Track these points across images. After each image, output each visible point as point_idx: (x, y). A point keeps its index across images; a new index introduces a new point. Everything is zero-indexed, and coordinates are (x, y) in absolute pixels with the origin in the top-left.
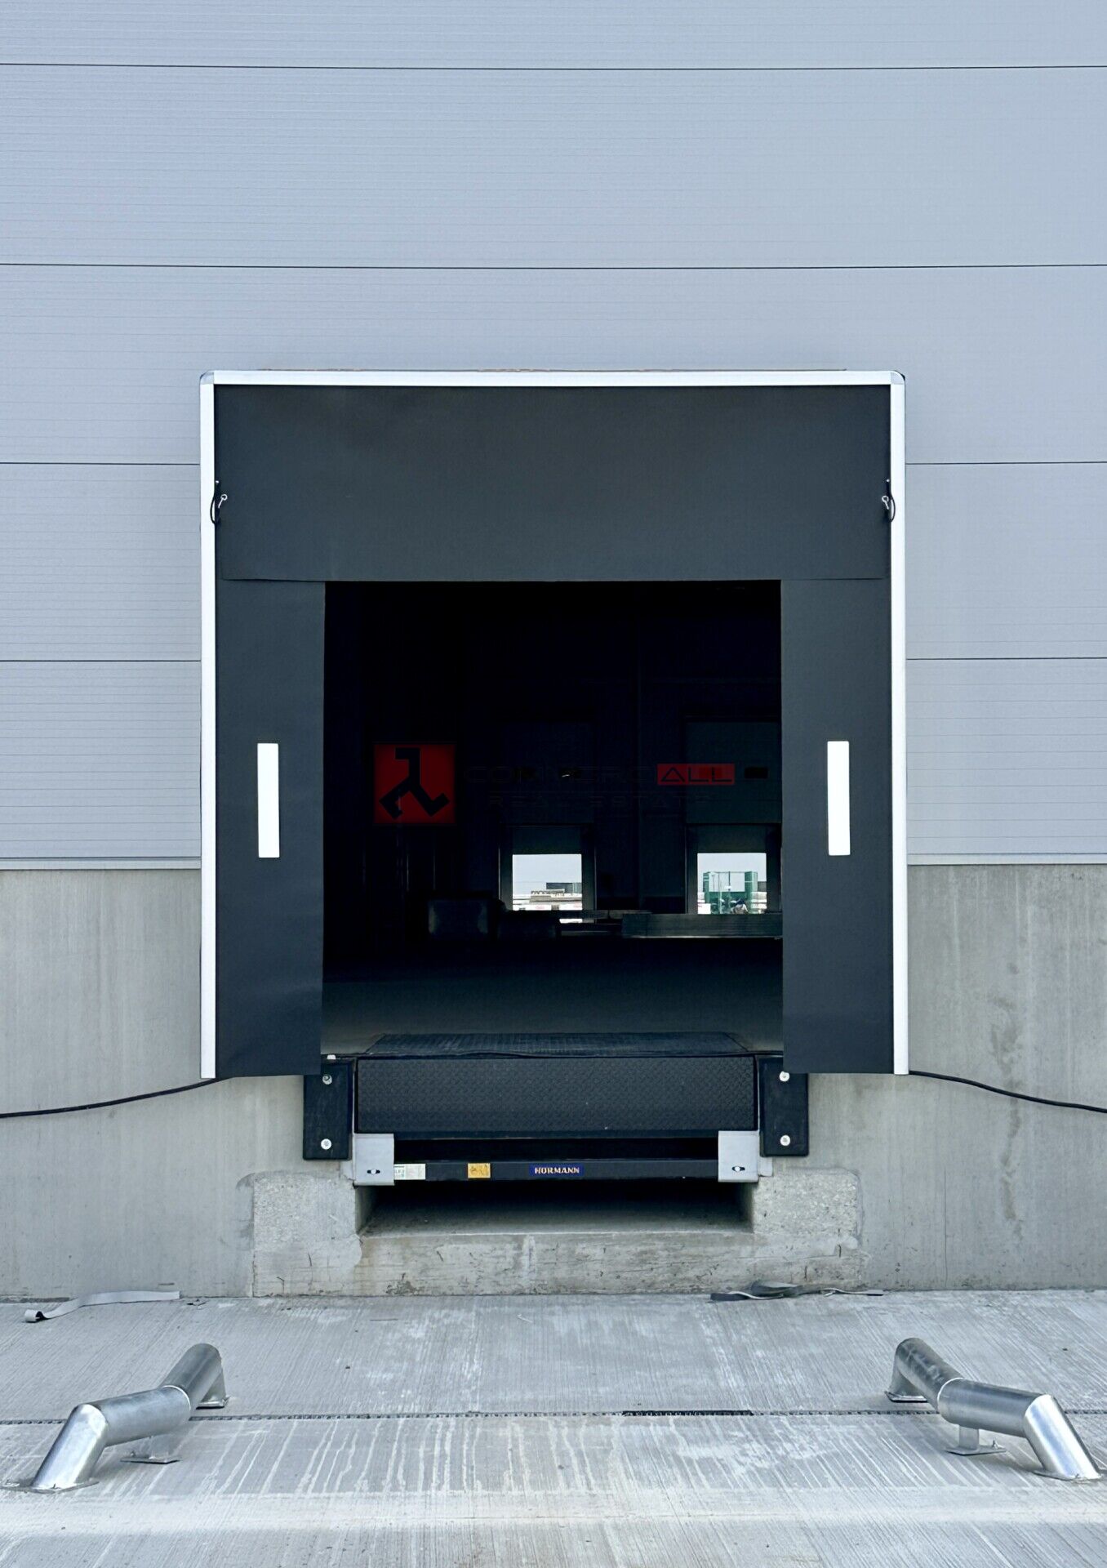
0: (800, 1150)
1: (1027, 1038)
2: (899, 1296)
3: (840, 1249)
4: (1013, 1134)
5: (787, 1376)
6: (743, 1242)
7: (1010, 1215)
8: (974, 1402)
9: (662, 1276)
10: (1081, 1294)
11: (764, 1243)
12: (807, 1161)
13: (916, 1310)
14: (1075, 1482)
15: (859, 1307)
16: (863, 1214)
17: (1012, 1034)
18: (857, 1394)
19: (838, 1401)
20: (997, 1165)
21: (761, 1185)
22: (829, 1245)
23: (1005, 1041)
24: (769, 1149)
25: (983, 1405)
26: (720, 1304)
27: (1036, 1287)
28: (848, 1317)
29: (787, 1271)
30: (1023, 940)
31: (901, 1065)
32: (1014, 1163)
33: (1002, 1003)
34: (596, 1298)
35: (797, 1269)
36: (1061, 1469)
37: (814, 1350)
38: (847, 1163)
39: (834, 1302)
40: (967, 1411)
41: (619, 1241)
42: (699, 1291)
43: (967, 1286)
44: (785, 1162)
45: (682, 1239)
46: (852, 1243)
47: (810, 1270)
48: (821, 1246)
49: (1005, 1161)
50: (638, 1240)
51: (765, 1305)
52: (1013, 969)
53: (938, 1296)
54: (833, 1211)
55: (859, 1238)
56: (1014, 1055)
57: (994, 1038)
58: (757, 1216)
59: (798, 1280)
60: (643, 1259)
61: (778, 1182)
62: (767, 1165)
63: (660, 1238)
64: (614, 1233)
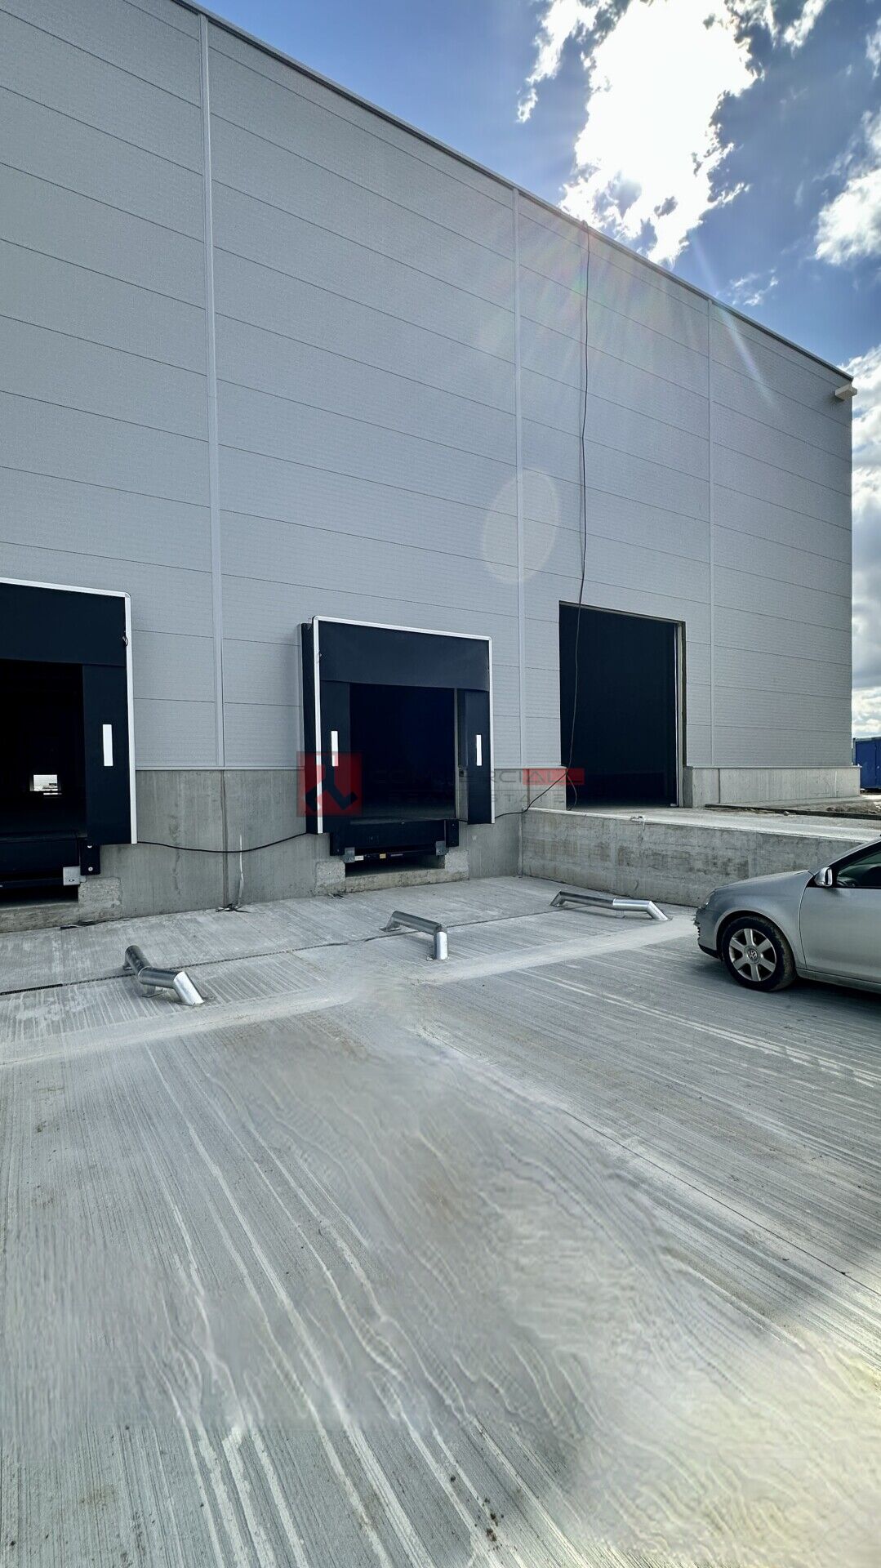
0: (97, 871)
1: (182, 828)
2: (136, 920)
3: (113, 906)
4: (177, 861)
5: (83, 963)
6: (75, 906)
7: (177, 888)
8: (152, 976)
9: (40, 922)
10: (201, 912)
11: (83, 906)
12: (99, 876)
13: (141, 925)
14: (193, 1006)
15: (119, 926)
16: (122, 892)
17: (176, 828)
18: (111, 968)
19: (101, 972)
20: (172, 872)
21: (82, 886)
22: (109, 905)
23: (174, 830)
24: (84, 872)
25: (156, 977)
26: (64, 931)
27: (186, 911)
28: (114, 931)
29: (92, 915)
30: (180, 795)
31: (134, 840)
32: (178, 871)
33: (173, 817)
34: (11, 933)
35: (97, 914)
36: (189, 1002)
37: (98, 948)
38: (116, 875)
39: (110, 925)
40: (149, 980)
41: (21, 911)
42: (56, 926)
43: (161, 913)
44: (90, 877)
45: (48, 908)
46: (118, 903)
47: (102, 914)
48: (105, 905)
49: (175, 870)
50: (28, 910)
51: (82, 929)
52: (177, 805)
53: (150, 918)
54: (110, 893)
55: (120, 901)
56: (177, 834)
57: (170, 829)
58: (80, 897)
59: (97, 918)
60: (31, 917)
61: (88, 885)
62: (83, 879)
63: (39, 908)
64: (19, 908)
